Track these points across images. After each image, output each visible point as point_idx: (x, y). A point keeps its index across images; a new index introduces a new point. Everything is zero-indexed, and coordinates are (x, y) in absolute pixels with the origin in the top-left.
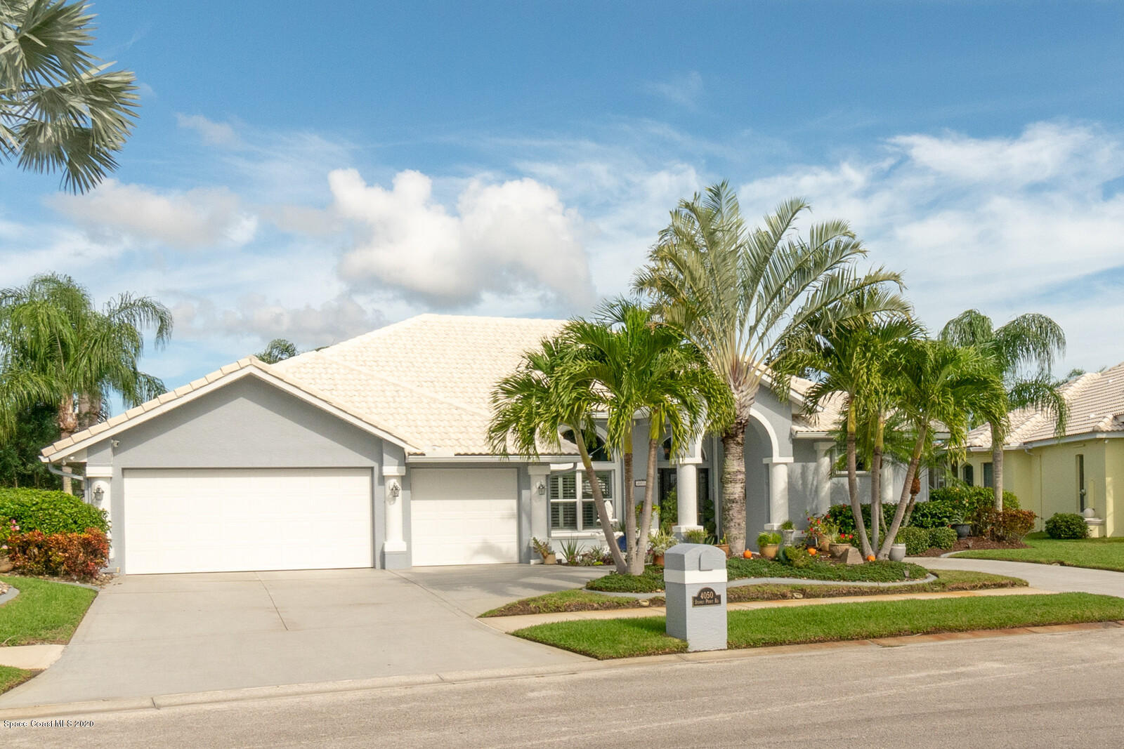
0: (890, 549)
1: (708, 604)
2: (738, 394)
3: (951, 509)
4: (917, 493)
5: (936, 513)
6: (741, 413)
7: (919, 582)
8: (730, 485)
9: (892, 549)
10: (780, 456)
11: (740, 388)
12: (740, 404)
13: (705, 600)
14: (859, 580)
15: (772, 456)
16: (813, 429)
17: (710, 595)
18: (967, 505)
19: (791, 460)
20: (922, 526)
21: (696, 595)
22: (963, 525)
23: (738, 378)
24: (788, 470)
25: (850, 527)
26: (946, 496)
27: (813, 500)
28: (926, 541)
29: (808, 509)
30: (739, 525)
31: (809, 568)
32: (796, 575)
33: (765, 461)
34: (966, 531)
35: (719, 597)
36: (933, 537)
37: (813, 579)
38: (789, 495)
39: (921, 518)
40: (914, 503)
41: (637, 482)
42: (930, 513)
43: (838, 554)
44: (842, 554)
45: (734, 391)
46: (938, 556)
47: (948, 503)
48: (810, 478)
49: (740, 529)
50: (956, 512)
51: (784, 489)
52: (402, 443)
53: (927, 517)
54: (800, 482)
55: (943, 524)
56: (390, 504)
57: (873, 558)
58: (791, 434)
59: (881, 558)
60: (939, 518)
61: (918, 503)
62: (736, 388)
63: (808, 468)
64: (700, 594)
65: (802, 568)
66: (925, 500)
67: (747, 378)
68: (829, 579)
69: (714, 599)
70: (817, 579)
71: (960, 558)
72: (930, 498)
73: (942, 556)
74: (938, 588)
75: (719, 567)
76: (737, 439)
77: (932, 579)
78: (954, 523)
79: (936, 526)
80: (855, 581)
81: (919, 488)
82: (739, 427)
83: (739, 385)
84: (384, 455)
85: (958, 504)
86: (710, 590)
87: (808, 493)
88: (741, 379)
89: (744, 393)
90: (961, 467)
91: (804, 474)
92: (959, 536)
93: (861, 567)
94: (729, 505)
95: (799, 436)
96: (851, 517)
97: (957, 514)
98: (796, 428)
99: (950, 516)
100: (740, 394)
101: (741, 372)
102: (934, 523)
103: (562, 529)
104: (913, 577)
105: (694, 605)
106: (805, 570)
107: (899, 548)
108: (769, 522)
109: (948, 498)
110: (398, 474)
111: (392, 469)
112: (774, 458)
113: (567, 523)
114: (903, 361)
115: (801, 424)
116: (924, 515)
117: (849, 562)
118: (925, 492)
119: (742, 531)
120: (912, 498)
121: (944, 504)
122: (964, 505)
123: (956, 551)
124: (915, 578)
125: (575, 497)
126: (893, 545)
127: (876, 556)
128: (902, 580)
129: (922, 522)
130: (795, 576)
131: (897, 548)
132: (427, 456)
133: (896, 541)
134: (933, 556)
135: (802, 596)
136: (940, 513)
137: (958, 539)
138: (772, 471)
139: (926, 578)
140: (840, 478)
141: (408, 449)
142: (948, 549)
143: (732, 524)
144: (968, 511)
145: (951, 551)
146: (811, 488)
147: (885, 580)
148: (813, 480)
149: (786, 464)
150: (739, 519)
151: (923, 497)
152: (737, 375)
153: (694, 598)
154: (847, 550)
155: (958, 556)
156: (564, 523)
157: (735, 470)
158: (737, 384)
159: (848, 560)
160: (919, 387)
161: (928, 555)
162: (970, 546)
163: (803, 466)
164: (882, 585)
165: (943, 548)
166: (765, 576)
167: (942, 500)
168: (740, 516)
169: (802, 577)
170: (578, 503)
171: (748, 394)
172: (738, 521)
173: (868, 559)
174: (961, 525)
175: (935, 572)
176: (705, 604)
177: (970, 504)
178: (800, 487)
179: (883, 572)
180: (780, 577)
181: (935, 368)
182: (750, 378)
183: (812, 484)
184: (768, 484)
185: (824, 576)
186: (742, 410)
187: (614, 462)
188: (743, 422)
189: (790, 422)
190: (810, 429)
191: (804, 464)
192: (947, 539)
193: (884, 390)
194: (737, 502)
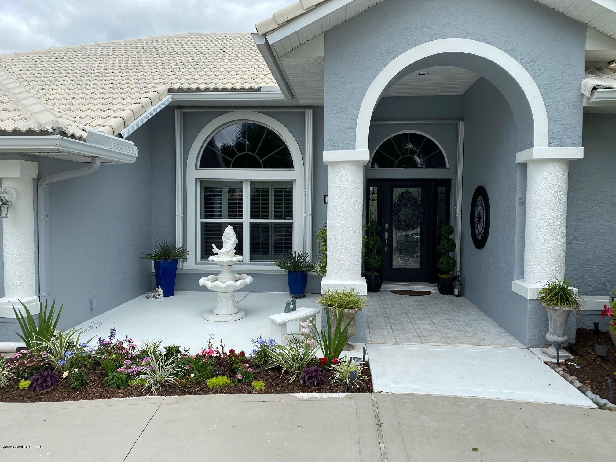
10: (546, 148)
15: (532, 147)
19: (578, 152)
33: (520, 156)
58: (581, 96)
112: (536, 151)
138: (532, 177)
170: (244, 225)
187: (296, 170)
189: (582, 72)
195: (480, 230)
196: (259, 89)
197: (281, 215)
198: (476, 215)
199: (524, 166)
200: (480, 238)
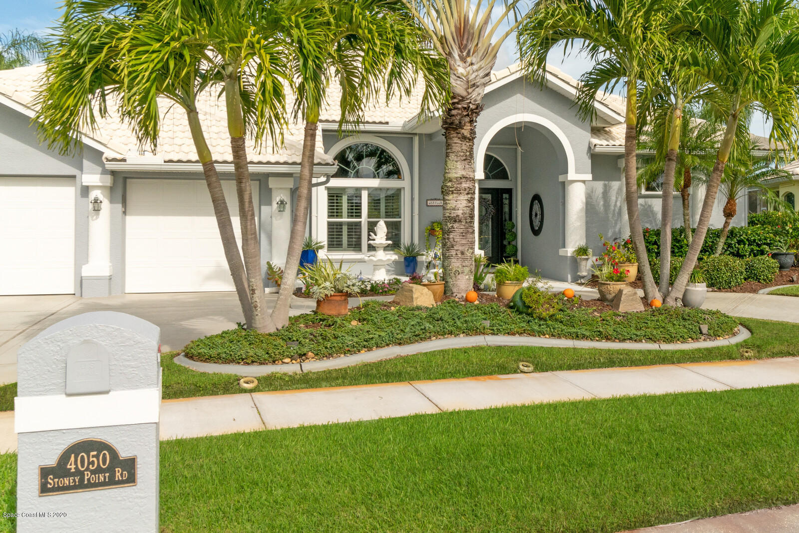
0: (683, 291)
1: (92, 485)
2: (465, 68)
3: (771, 235)
4: (733, 216)
5: (755, 240)
6: (469, 94)
7: (721, 342)
8: (451, 197)
9: (686, 291)
10: (576, 173)
11: (469, 60)
12: (468, 82)
13: (82, 474)
14: (631, 339)
15: (567, 173)
16: (614, 143)
17: (102, 460)
18: (791, 231)
19: (589, 177)
20: (738, 255)
21: (51, 461)
22: (786, 254)
23: (466, 45)
24: (586, 189)
25: (654, 254)
26: (767, 221)
27: (616, 224)
28: (741, 273)
29: (610, 234)
30: (462, 253)
31: (556, 320)
32: (533, 330)
33: (561, 178)
34: (789, 261)
35: (130, 465)
36: (750, 268)
37: (559, 337)
38: (587, 217)
39: (737, 245)
40: (730, 228)
41: (428, 202)
42: (747, 240)
43: (610, 297)
44: (615, 296)
45: (459, 63)
46: (755, 291)
47: (769, 228)
48: (613, 198)
49: (464, 259)
50: (778, 238)
51: (581, 210)
52: (102, 147)
53: (744, 244)
54: (602, 203)
55: (762, 253)
56: (93, 220)
57: (658, 303)
58: (590, 148)
59: (671, 302)
60: (758, 245)
61: (734, 228)
62: (464, 60)
63: (610, 187)
64: (64, 458)
65: (545, 320)
66: (743, 225)
67: (479, 45)
68: (584, 337)
69: (111, 469)
70: (566, 337)
71: (783, 295)
72: (749, 223)
73: (761, 291)
74: (751, 354)
75: (132, 383)
76: (463, 131)
77: (743, 335)
78: (776, 251)
79: (755, 255)
80: (624, 340)
81: (735, 211)
82: (465, 113)
83: (468, 55)
84: (84, 160)
85: (780, 229)
86: (101, 446)
87: (610, 216)
88: (471, 46)
89: (475, 67)
90: (782, 196)
91: (606, 194)
92: (782, 267)
93: (638, 316)
94: (450, 225)
95: (598, 149)
96: (655, 243)
97: (780, 242)
98: (595, 141)
99: (771, 244)
100: (469, 68)
101: (471, 37)
102: (752, 250)
103: (345, 250)
104: (714, 334)
105: (44, 489)
106: (550, 322)
107: (697, 289)
108: (564, 246)
109: (769, 223)
110: (100, 184)
111: (92, 177)
112: (569, 175)
113: (352, 245)
114: (702, 15)
115: (602, 137)
116: (739, 242)
117: (622, 308)
118: (743, 215)
119: (467, 263)
120: (726, 222)
121: (764, 229)
122: (788, 231)
123: (777, 285)
124: (716, 336)
125: (360, 216)
126: (687, 285)
127: (664, 300)
128: (696, 340)
129: (739, 249)
130: (532, 333)
131: (694, 288)
132: (128, 162)
133: (692, 279)
134: (750, 292)
135: (531, 369)
136: (760, 240)
137: (780, 271)
138: (568, 189)
139: (734, 335)
140: (647, 199)
141: (108, 154)
142: (768, 283)
143: (453, 252)
144: (792, 238)
145: (771, 286)
146: (614, 210)
147: (670, 339)
148: (616, 202)
149: (584, 182)
150: (463, 245)
151: (740, 221)
152: (465, 42)
153: (45, 472)
154: (620, 292)
155: (781, 292)
156: (348, 245)
157: (459, 175)
158: (465, 54)
159: (621, 306)
160: (726, 53)
161: (743, 290)
162: (795, 279)
163: (605, 185)
164: (665, 347)
165: (762, 281)
166: (484, 334)
167: (763, 225)
168: (464, 242)
169: (541, 333)
170: (363, 223)
171: (480, 68)
172: (461, 248)
173: (651, 306)
174: (783, 254)
175: (747, 323)
176: (82, 486)
177: (794, 230)
178: (602, 208)
179: (670, 327)
180: (508, 333)
181: (750, 24)
182: (483, 45)
183: (615, 205)
184: (564, 204)
185: (577, 333)
186: (470, 90)
187: (404, 180)
188: (471, 106)
189: (590, 135)
190: (612, 142)
191: (607, 182)
192: (766, 272)
193: (671, 56)
194: (460, 221)
195: (536, 223)
196: (387, 123)
197: (393, 215)
198: (534, 214)
199: (563, 184)
200: (537, 228)
